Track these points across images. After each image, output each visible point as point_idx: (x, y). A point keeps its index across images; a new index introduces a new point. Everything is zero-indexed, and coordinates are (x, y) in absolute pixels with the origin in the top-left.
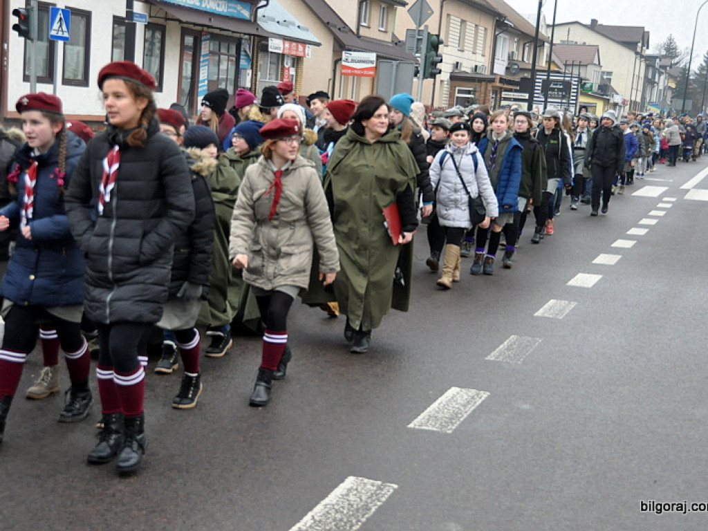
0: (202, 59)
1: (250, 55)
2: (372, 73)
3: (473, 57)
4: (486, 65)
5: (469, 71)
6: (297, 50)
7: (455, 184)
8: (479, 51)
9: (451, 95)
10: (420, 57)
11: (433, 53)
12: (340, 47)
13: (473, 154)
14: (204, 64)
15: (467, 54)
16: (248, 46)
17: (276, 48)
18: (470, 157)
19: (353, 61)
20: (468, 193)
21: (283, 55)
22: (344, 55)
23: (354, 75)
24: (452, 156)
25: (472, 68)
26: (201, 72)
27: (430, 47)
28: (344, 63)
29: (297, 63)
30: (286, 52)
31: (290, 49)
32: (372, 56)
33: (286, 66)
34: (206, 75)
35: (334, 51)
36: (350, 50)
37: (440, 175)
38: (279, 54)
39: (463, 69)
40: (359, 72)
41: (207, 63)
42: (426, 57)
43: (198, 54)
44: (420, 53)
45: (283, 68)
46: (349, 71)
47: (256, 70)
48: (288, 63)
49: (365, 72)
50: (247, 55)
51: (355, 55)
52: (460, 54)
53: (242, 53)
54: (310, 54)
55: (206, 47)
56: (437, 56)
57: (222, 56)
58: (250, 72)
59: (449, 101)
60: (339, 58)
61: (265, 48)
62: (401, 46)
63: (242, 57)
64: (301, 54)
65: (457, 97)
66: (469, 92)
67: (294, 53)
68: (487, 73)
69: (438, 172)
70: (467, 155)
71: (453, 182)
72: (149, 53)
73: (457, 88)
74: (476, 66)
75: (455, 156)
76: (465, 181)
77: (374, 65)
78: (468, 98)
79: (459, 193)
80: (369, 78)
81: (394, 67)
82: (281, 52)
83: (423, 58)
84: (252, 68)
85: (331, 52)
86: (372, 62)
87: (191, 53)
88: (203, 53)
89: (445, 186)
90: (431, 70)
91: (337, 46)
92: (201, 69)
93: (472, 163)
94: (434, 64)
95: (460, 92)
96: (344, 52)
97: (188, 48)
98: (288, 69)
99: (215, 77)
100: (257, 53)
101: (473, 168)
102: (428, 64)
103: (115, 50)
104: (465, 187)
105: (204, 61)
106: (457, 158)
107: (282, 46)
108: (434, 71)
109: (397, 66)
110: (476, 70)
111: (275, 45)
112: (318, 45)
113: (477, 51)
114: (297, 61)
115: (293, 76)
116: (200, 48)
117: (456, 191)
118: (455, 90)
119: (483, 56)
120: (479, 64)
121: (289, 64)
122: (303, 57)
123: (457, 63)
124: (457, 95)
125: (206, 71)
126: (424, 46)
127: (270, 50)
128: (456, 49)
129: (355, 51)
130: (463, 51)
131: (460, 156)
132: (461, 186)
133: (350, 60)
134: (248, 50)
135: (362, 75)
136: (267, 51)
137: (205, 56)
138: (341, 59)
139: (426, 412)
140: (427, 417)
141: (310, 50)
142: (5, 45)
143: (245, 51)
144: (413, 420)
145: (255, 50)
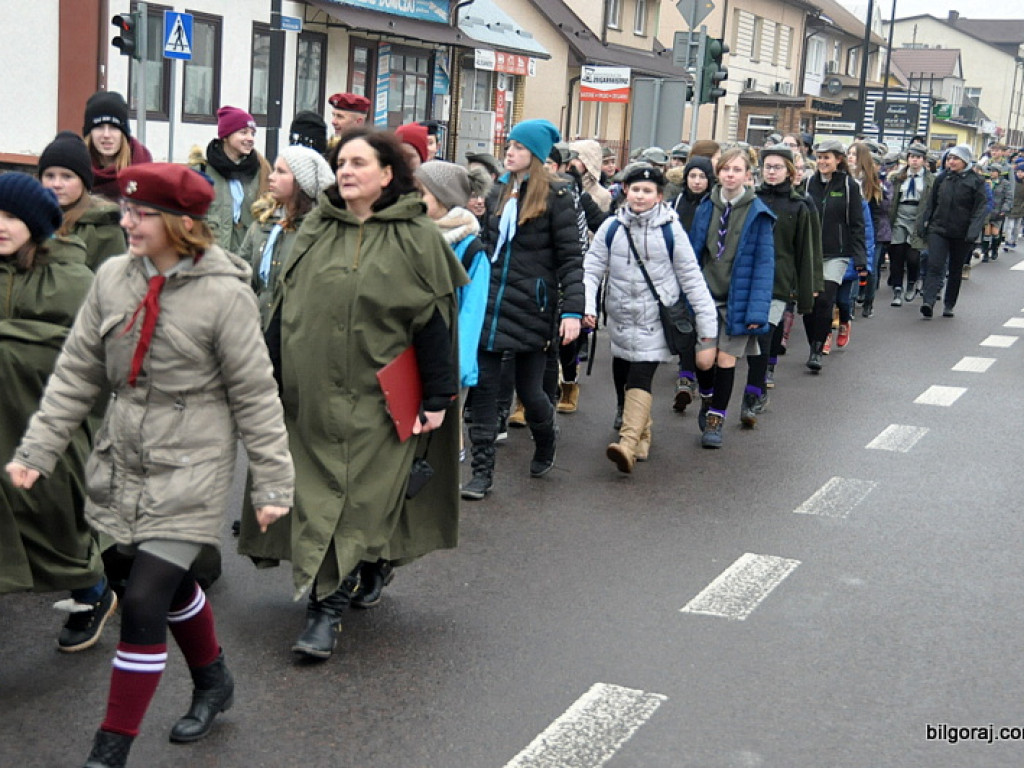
0: (379, 82)
1: (448, 74)
2: (624, 96)
3: (773, 70)
4: (793, 82)
5: (767, 91)
6: (516, 65)
7: (633, 282)
8: (782, 62)
9: (741, 127)
10: (695, 73)
11: (714, 66)
12: (578, 59)
13: (666, 227)
14: (383, 88)
15: (764, 66)
16: (445, 61)
17: (486, 64)
18: (659, 232)
19: (597, 80)
20: (657, 297)
21: (496, 73)
22: (584, 71)
23: (598, 100)
24: (627, 230)
25: (771, 88)
26: (378, 100)
27: (709, 57)
28: (583, 83)
29: (516, 84)
30: (500, 68)
31: (505, 64)
32: (625, 73)
33: (501, 90)
34: (385, 103)
35: (569, 66)
36: (592, 64)
37: (608, 263)
38: (489, 72)
39: (758, 89)
40: (606, 96)
41: (386, 87)
42: (703, 72)
43: (374, 75)
44: (696, 66)
45: (496, 92)
46: (592, 95)
47: (457, 96)
48: (502, 85)
49: (615, 96)
50: (444, 75)
51: (600, 71)
52: (753, 66)
53: (437, 72)
54: (534, 71)
55: (385, 64)
56: (720, 70)
57: (407, 77)
58: (447, 98)
60: (576, 75)
61: (469, 64)
62: (667, 57)
63: (436, 77)
64: (521, 71)
65: (749, 130)
66: (767, 122)
67: (511, 70)
68: (792, 94)
69: (605, 259)
70: (653, 228)
71: (629, 277)
72: (305, 75)
73: (749, 117)
74: (777, 84)
75: (633, 231)
76: (652, 278)
77: (628, 85)
78: (764, 131)
79: (640, 299)
80: (621, 104)
81: (658, 87)
82: (492, 69)
83: (700, 73)
84: (451, 93)
85: (565, 67)
86: (624, 81)
87: (363, 73)
88: (380, 73)
89: (615, 285)
90: (711, 91)
91: (574, 59)
92: (378, 95)
93: (663, 242)
94: (716, 82)
95: (753, 122)
96: (583, 68)
97: (360, 65)
98: (503, 93)
99: (398, 108)
100: (459, 72)
101: (666, 251)
102: (706, 83)
103: (255, 71)
104: (652, 288)
105: (382, 84)
106: (636, 233)
107: (493, 60)
108: (716, 92)
109: (661, 86)
110: (777, 89)
111: (484, 59)
112: (547, 57)
113: (779, 62)
114: (516, 81)
115: (510, 103)
116: (377, 66)
117: (634, 295)
118: (746, 120)
119: (788, 68)
120: (782, 81)
121: (505, 86)
122: (525, 76)
123: (750, 80)
124: (749, 126)
125: (385, 99)
126: (700, 56)
127: (477, 66)
128: (748, 60)
129: (599, 65)
130: (758, 62)
131: (643, 230)
132: (644, 285)
133: (592, 78)
134: (444, 68)
135: (611, 100)
136: (473, 68)
137: (382, 77)
138: (579, 78)
139: (707, 589)
140: (709, 597)
141: (534, 64)
142: (103, 67)
143: (441, 69)
144: (688, 601)
145: (456, 67)
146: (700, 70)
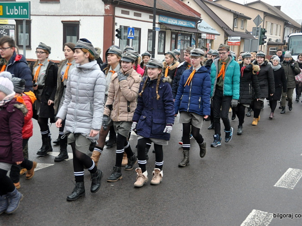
0: (178, 42)
1: (195, 40)
2: (239, 44)
3: (276, 36)
4: (281, 39)
5: (274, 41)
6: (211, 37)
8: (278, 34)
9: (268, 51)
10: (257, 38)
11: (263, 35)
12: (227, 35)
14: (179, 44)
15: (274, 35)
16: (194, 37)
17: (204, 37)
19: (232, 40)
21: (207, 39)
22: (229, 38)
23: (232, 45)
25: (276, 40)
26: (178, 47)
27: (262, 33)
28: (228, 41)
29: (212, 42)
30: (208, 38)
31: (209, 37)
32: (239, 38)
33: (208, 43)
34: (180, 47)
35: (225, 37)
36: (231, 36)
38: (205, 39)
39: (272, 41)
40: (234, 44)
41: (180, 43)
42: (260, 37)
43: (177, 41)
44: (258, 36)
45: (207, 44)
46: (231, 44)
47: (197, 45)
48: (208, 42)
49: (237, 44)
50: (194, 40)
51: (233, 38)
52: (271, 35)
53: (192, 39)
54: (216, 38)
55: (179, 38)
56: (264, 36)
57: (185, 41)
58: (195, 46)
59: (267, 53)
60: (226, 39)
61: (200, 37)
62: (249, 34)
63: (192, 41)
64: (213, 39)
65: (270, 51)
66: (274, 49)
67: (210, 38)
68: (281, 42)
72: (160, 41)
73: (270, 48)
74: (277, 40)
77: (240, 41)
78: (274, 51)
80: (237, 46)
81: (251, 41)
82: (206, 38)
83: (259, 37)
84: (196, 44)
85: (224, 37)
86: (239, 40)
87: (174, 40)
88: (178, 40)
90: (262, 42)
91: (226, 35)
92: (178, 45)
94: (263, 39)
95: (271, 49)
96: (228, 37)
97: (173, 39)
98: (208, 44)
99: (183, 48)
100: (198, 39)
102: (261, 39)
103: (149, 41)
105: (179, 43)
107: (206, 36)
108: (263, 42)
109: (252, 41)
110: (277, 41)
111: (204, 36)
112: (219, 35)
113: (277, 34)
114: (212, 41)
115: (210, 46)
116: (178, 38)
118: (269, 49)
119: (280, 36)
120: (278, 39)
121: (209, 42)
122: (213, 40)
123: (270, 39)
124: (270, 50)
125: (180, 46)
126: (259, 33)
127: (202, 38)
128: (269, 34)
129: (232, 36)
130: (272, 34)
133: (231, 39)
134: (194, 38)
135: (235, 45)
136: (201, 38)
137: (179, 41)
138: (227, 40)
139: (280, 179)
140: (281, 182)
141: (216, 37)
142: (113, 42)
143: (193, 39)
144: (275, 183)
145: (197, 38)
146: (259, 36)
